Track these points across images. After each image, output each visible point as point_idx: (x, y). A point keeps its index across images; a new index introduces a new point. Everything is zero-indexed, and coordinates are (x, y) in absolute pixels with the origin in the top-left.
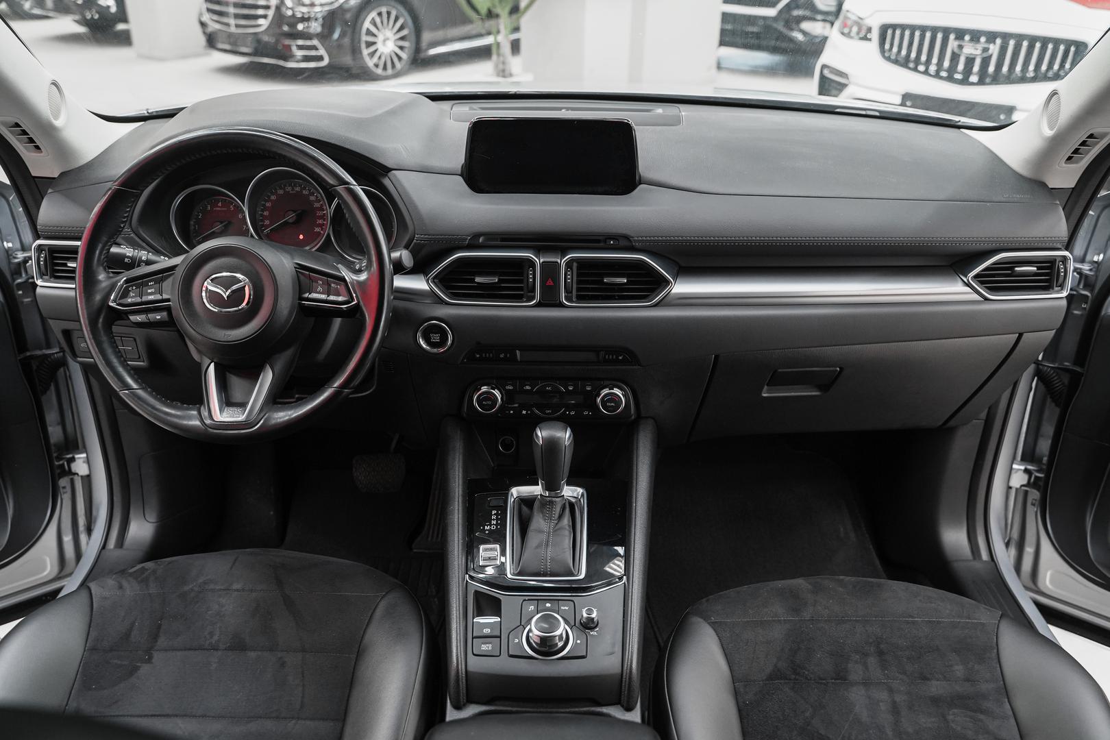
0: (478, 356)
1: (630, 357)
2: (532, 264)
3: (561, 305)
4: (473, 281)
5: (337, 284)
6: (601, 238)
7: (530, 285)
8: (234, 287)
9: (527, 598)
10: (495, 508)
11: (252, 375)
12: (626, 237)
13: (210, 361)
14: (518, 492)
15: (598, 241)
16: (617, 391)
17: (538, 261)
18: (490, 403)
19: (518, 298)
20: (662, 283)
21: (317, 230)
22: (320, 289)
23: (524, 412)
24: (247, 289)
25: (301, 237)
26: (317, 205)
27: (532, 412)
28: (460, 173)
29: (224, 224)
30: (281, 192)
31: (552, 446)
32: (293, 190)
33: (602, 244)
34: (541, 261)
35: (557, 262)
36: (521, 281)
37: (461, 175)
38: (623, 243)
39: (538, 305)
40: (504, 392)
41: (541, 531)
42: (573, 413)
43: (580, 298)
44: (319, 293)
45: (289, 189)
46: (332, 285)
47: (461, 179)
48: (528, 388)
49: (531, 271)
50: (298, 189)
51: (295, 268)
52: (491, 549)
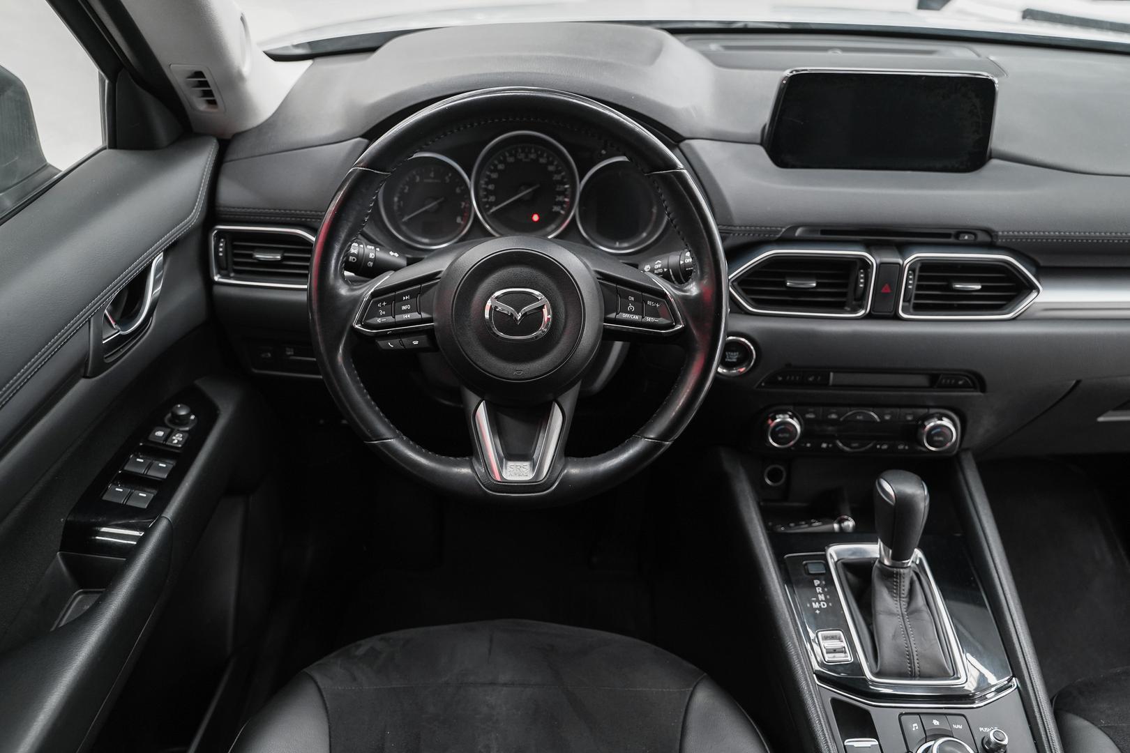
0: (780, 379)
1: (977, 381)
2: (865, 265)
3: (896, 318)
4: (784, 284)
5: (656, 301)
6: (952, 232)
7: (859, 292)
8: (526, 309)
9: (904, 711)
10: (817, 576)
12: (988, 232)
13: (480, 399)
14: (837, 553)
15: (948, 236)
16: (946, 422)
17: (873, 260)
18: (787, 435)
19: (839, 307)
20: (1025, 288)
21: (556, 209)
22: (631, 307)
23: (824, 445)
24: (545, 311)
25: (536, 218)
26: (557, 177)
27: (835, 446)
28: (759, 140)
29: (439, 201)
30: (511, 160)
32: (527, 157)
33: (952, 240)
34: (878, 261)
35: (899, 264)
36: (845, 286)
37: (761, 144)
38: (982, 237)
39: (868, 317)
40: (802, 421)
41: (891, 614)
42: (885, 447)
43: (918, 308)
44: (630, 312)
45: (521, 156)
46: (649, 303)
47: (761, 150)
48: (834, 416)
49: (862, 273)
50: (533, 156)
51: (598, 278)
52: (833, 638)
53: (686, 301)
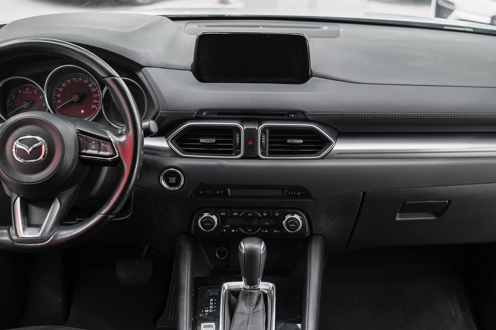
0: (201, 192)
1: (305, 193)
2: (238, 130)
3: (258, 158)
4: (198, 141)
5: (105, 144)
6: (286, 113)
7: (237, 144)
8: (35, 146)
10: (212, 297)
11: (46, 205)
12: (302, 112)
13: (17, 196)
14: (228, 286)
15: (284, 115)
16: (296, 216)
17: (243, 128)
18: (209, 224)
19: (229, 153)
20: (326, 143)
21: (93, 106)
22: (93, 147)
23: (233, 231)
24: (43, 147)
25: (82, 111)
26: (93, 90)
27: (239, 230)
28: (190, 69)
29: (29, 103)
30: (69, 81)
31: (252, 254)
32: (77, 80)
33: (286, 117)
34: (245, 128)
35: (256, 129)
36: (231, 142)
37: (191, 70)
38: (300, 116)
39: (243, 158)
40: (219, 217)
41: (243, 313)
42: (266, 231)
43: (271, 153)
44: (93, 149)
45: (75, 79)
46: (102, 144)
47: (191, 73)
48: (236, 214)
49: (238, 135)
50: (80, 79)
51: (77, 132)
52: (209, 326)
53: (121, 143)
